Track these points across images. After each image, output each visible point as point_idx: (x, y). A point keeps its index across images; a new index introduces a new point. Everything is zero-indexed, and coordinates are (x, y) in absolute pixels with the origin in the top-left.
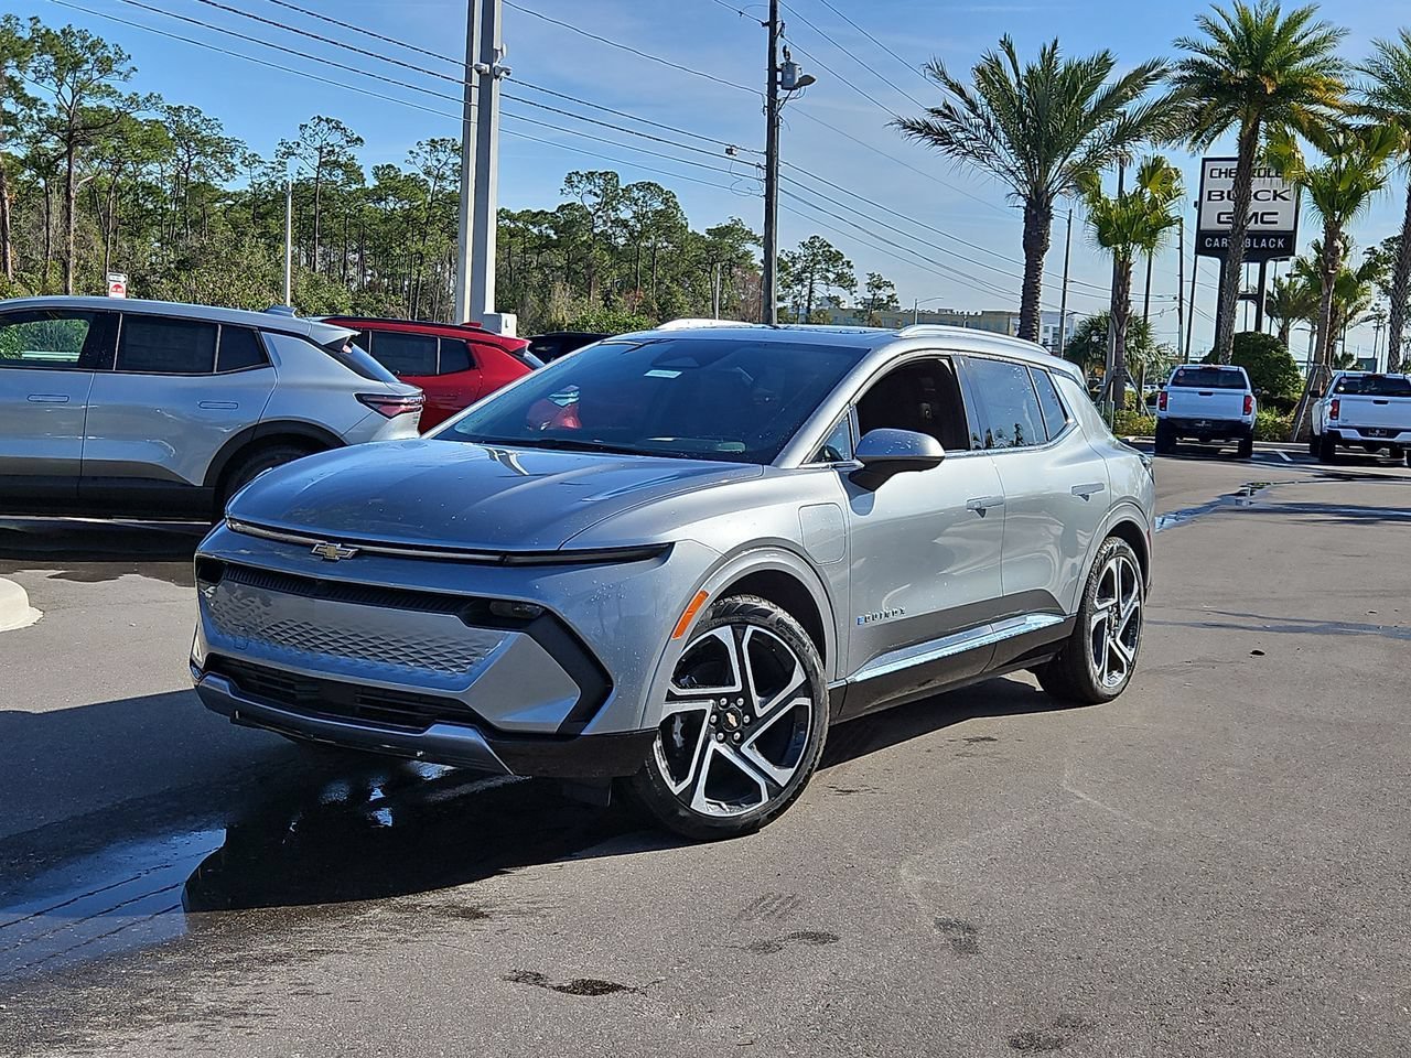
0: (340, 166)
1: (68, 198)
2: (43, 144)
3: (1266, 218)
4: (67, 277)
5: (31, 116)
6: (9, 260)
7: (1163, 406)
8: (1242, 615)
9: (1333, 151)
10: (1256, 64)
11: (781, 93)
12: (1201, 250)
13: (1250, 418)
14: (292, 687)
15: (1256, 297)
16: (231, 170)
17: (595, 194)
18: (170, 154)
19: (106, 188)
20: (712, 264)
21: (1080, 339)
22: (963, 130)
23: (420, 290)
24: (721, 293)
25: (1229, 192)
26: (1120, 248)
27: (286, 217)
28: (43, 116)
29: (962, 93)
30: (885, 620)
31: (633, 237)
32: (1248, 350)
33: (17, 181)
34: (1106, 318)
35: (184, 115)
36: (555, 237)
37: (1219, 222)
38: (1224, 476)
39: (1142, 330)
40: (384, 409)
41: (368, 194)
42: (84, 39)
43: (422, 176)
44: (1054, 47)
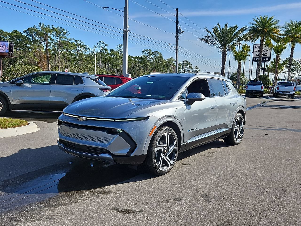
0: (104, 50)
1: (59, 56)
2: (55, 47)
3: (265, 55)
4: (59, 69)
5: (53, 42)
6: (50, 67)
7: (247, 88)
8: (263, 127)
9: (278, 42)
10: (263, 27)
11: (179, 34)
12: (253, 60)
13: (263, 90)
14: (75, 146)
15: (263, 69)
16: (86, 51)
17: (148, 53)
18: (76, 48)
19: (65, 54)
20: (168, 65)
21: (232, 77)
22: (211, 40)
23: (118, 71)
24: (169, 70)
25: (259, 50)
26: (239, 60)
27: (95, 59)
28: (55, 42)
29: (210, 33)
30: (193, 131)
31: (154, 61)
32: (262, 78)
33: (51, 53)
34: (237, 73)
35: (78, 42)
36: (141, 61)
37: (257, 55)
38: (258, 100)
39: (243, 75)
40: (104, 91)
41: (109, 54)
42: (61, 29)
43: (118, 51)
44: (227, 24)
